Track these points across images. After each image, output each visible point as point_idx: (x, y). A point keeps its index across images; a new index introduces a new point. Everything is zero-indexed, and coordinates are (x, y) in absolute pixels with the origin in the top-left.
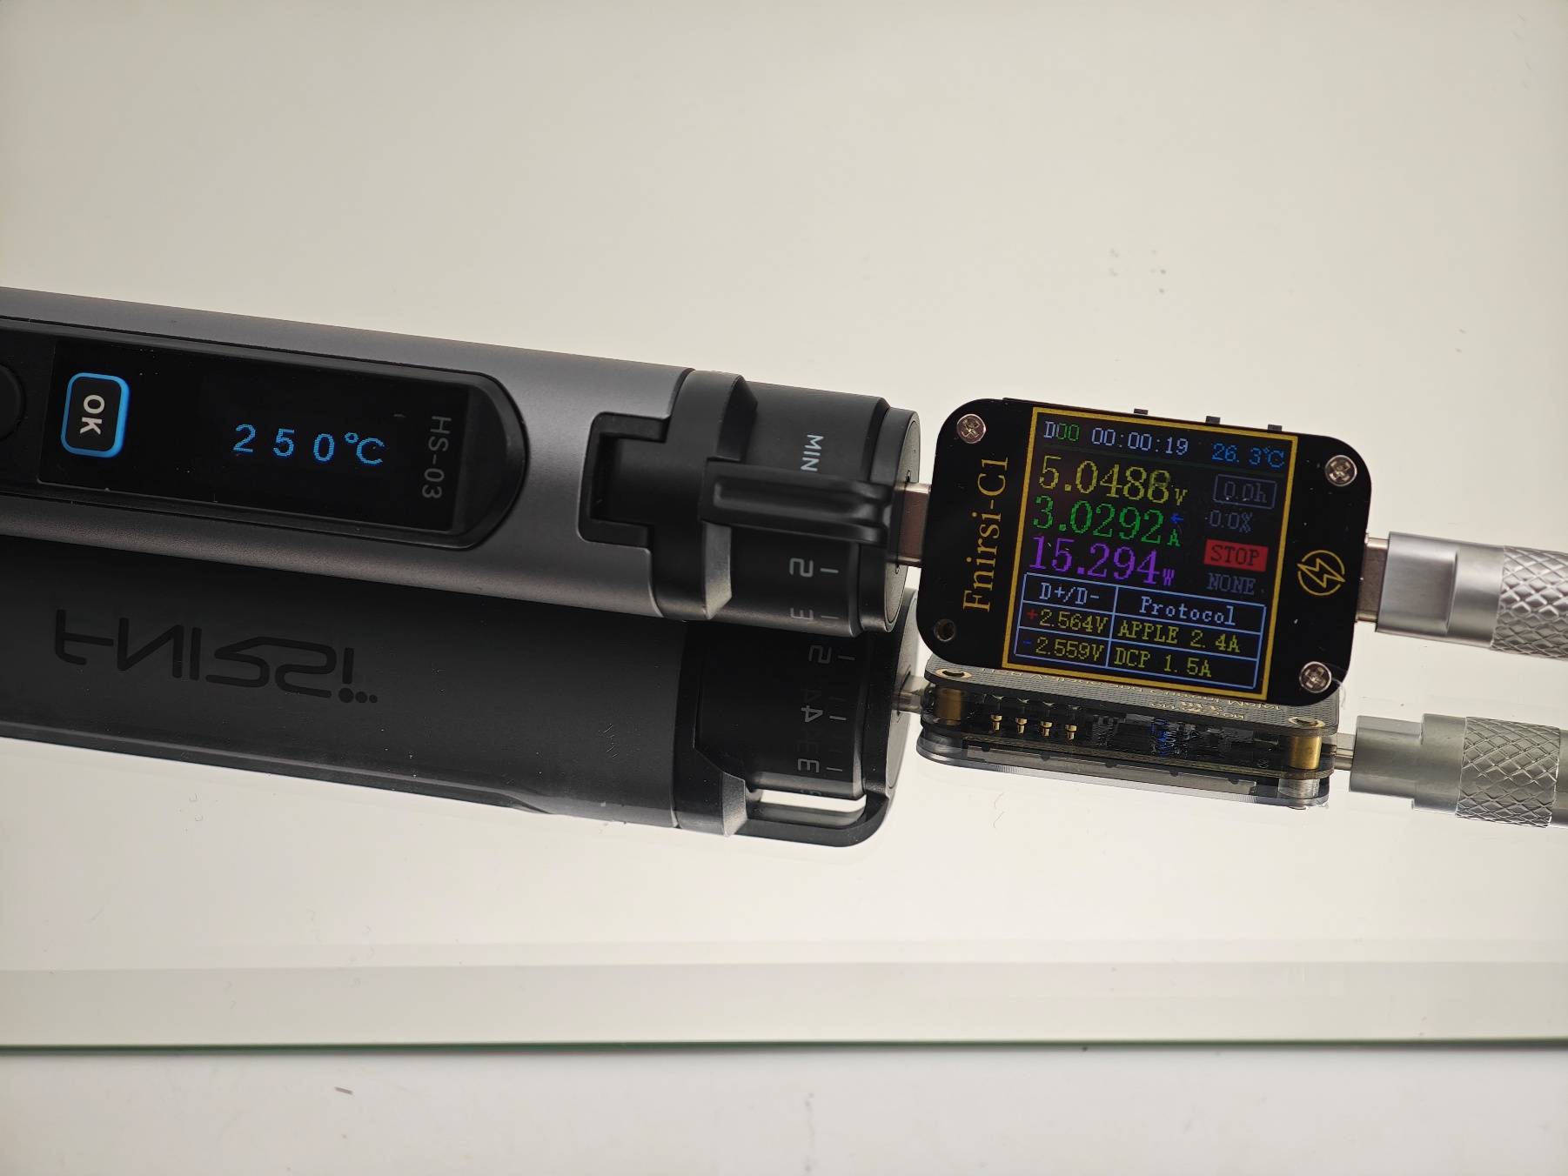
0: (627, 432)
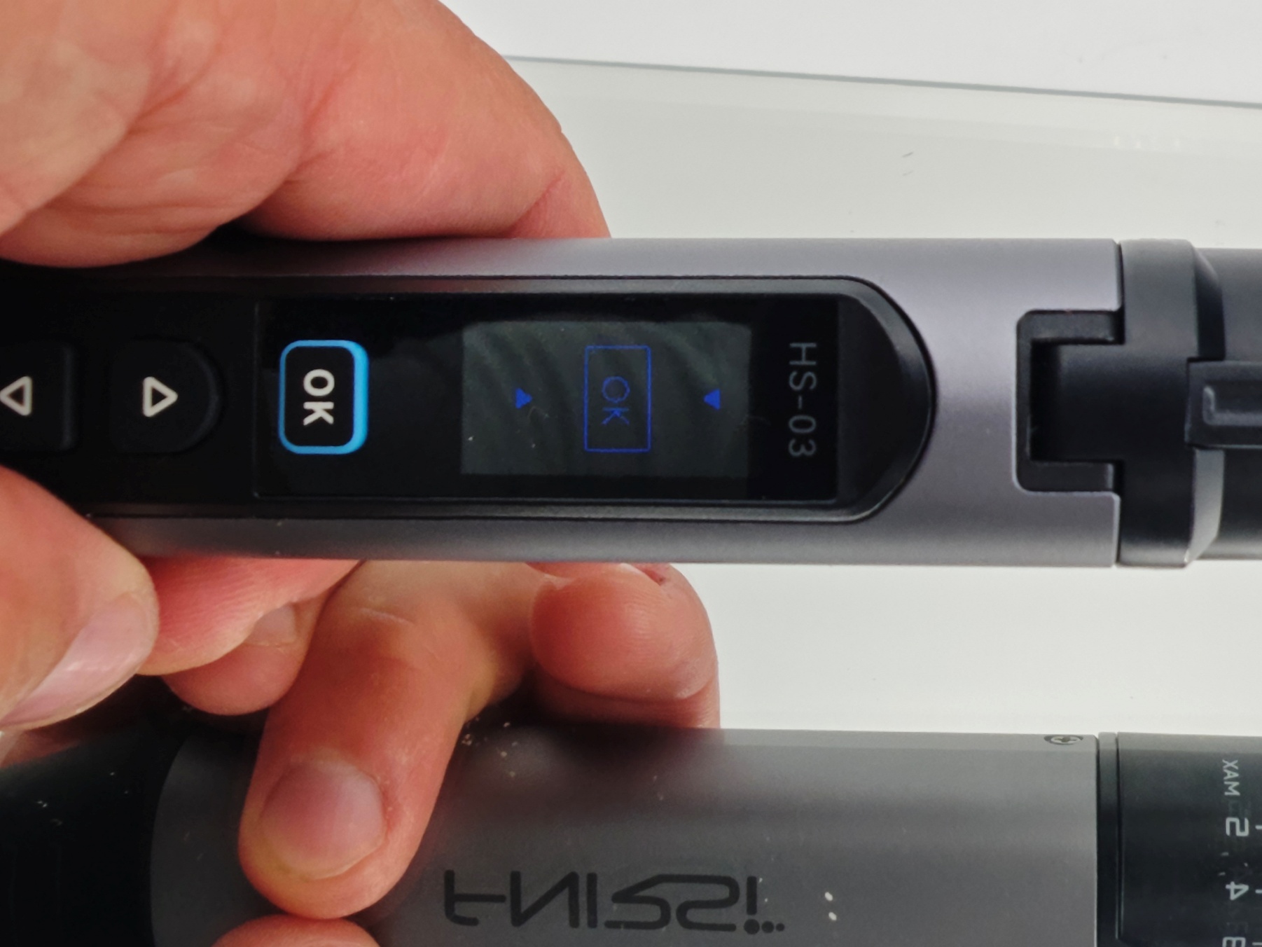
0: (1069, 334)
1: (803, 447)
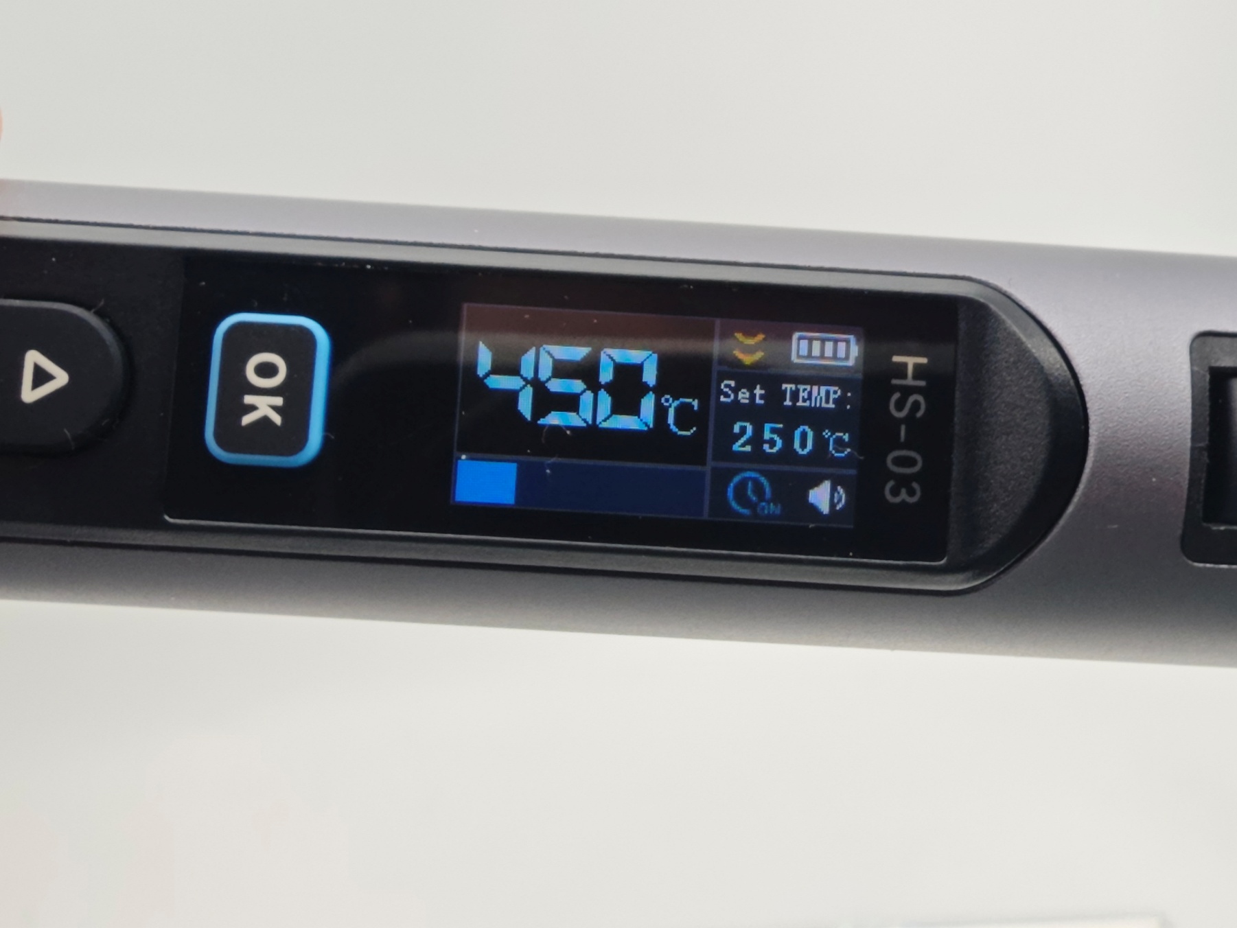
1: (903, 491)
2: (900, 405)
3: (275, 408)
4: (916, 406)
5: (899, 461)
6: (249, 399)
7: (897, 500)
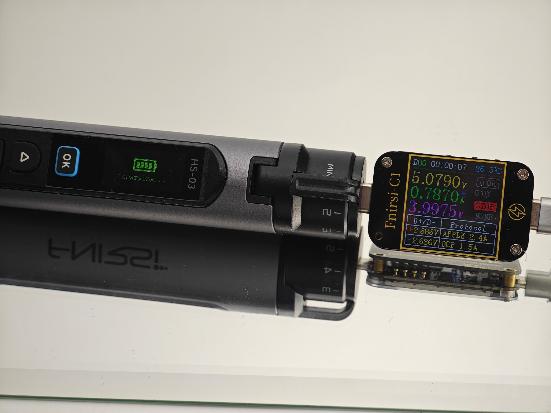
0: (262, 163)
1: (192, 186)
2: (192, 169)
3: (68, 164)
4: (196, 169)
5: (191, 180)
6: (63, 163)
7: (190, 188)
